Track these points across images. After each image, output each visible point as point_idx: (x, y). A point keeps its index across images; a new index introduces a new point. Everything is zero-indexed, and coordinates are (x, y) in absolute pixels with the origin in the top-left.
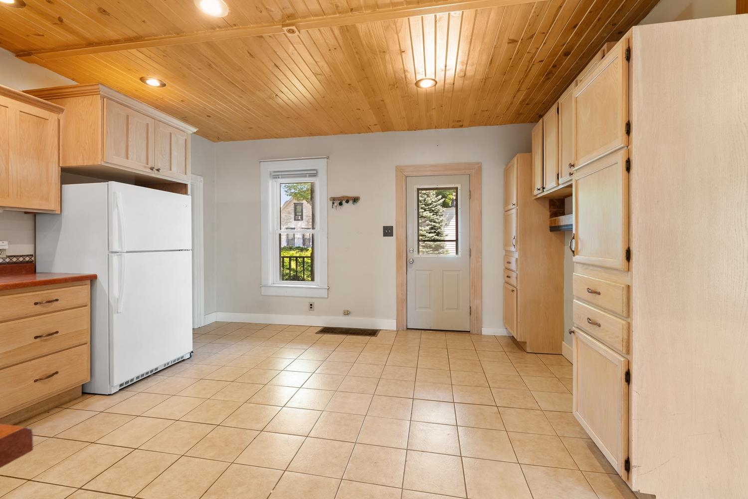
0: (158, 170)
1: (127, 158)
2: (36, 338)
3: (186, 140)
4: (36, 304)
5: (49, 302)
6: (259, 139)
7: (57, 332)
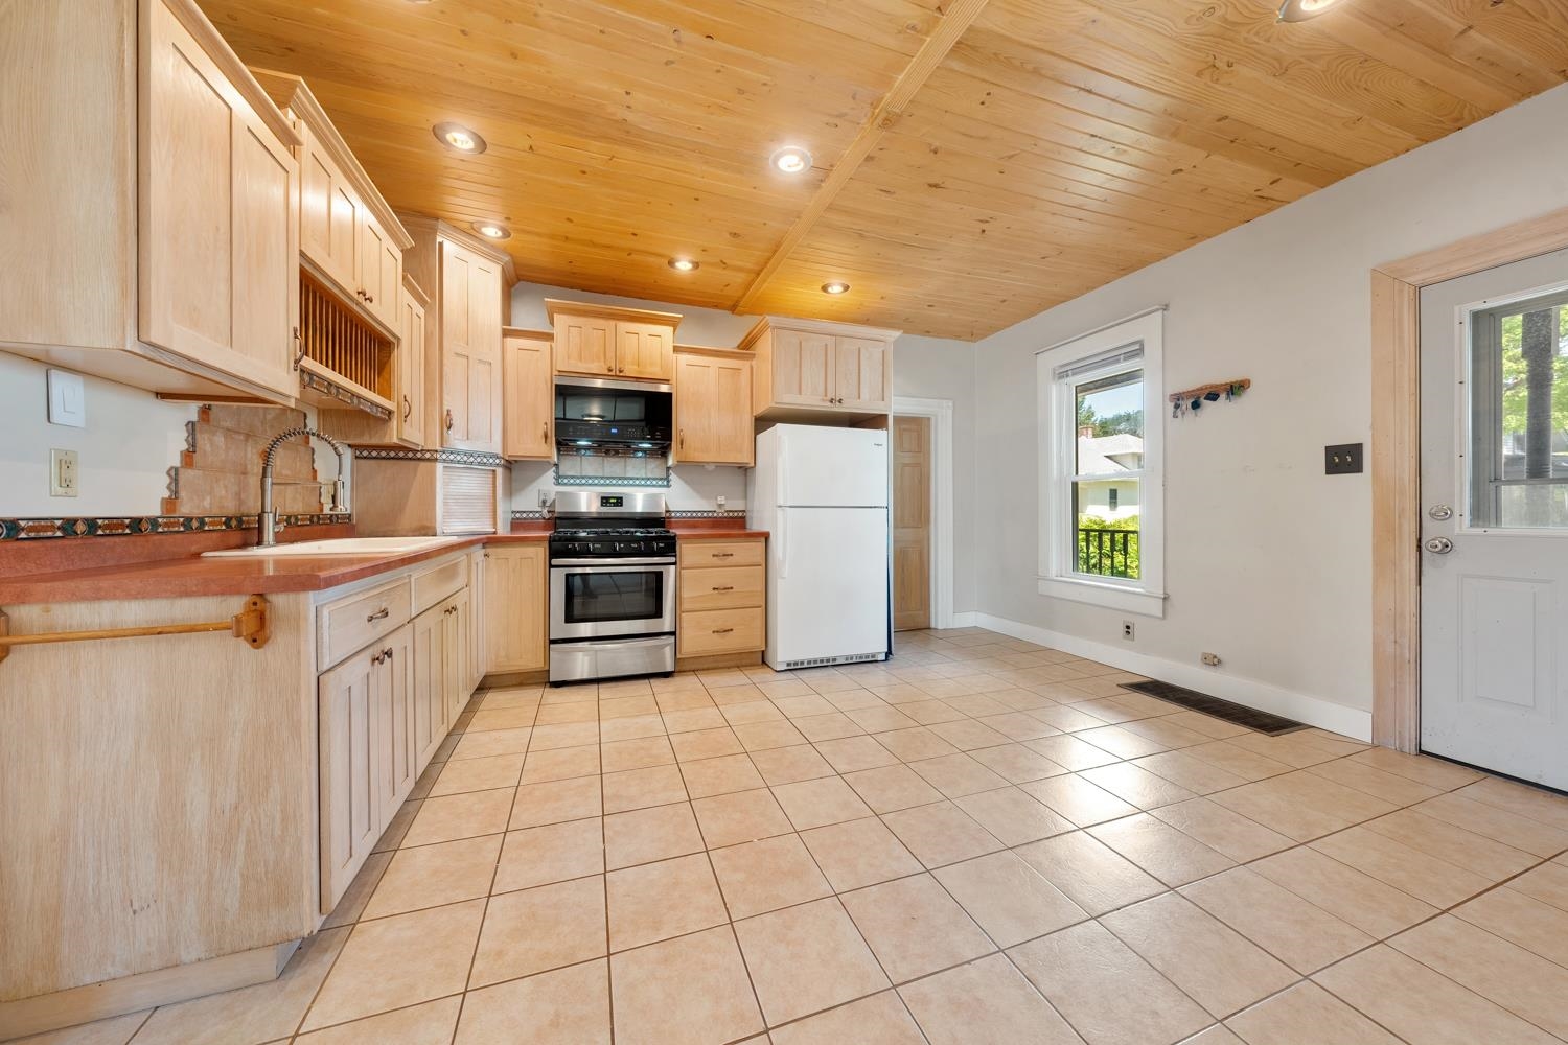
0: (840, 401)
1: (800, 393)
2: (714, 589)
3: (883, 352)
4: (714, 556)
5: (725, 555)
6: (1033, 314)
7: (731, 588)
